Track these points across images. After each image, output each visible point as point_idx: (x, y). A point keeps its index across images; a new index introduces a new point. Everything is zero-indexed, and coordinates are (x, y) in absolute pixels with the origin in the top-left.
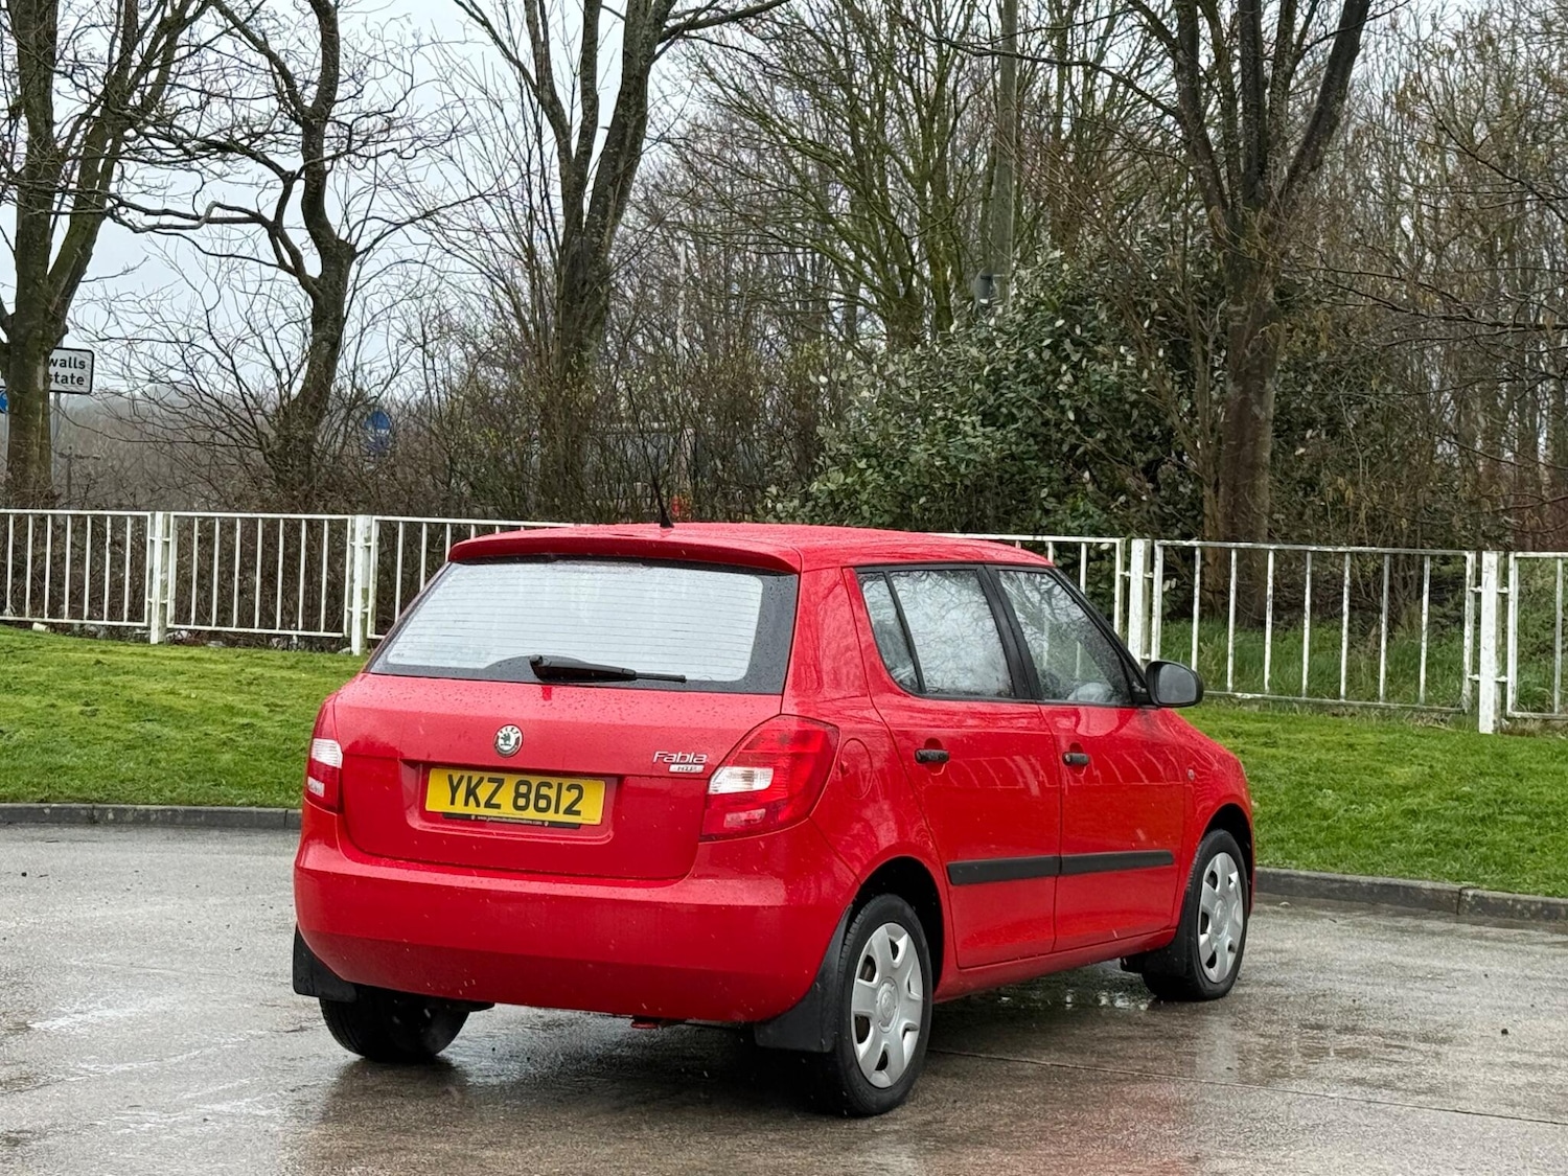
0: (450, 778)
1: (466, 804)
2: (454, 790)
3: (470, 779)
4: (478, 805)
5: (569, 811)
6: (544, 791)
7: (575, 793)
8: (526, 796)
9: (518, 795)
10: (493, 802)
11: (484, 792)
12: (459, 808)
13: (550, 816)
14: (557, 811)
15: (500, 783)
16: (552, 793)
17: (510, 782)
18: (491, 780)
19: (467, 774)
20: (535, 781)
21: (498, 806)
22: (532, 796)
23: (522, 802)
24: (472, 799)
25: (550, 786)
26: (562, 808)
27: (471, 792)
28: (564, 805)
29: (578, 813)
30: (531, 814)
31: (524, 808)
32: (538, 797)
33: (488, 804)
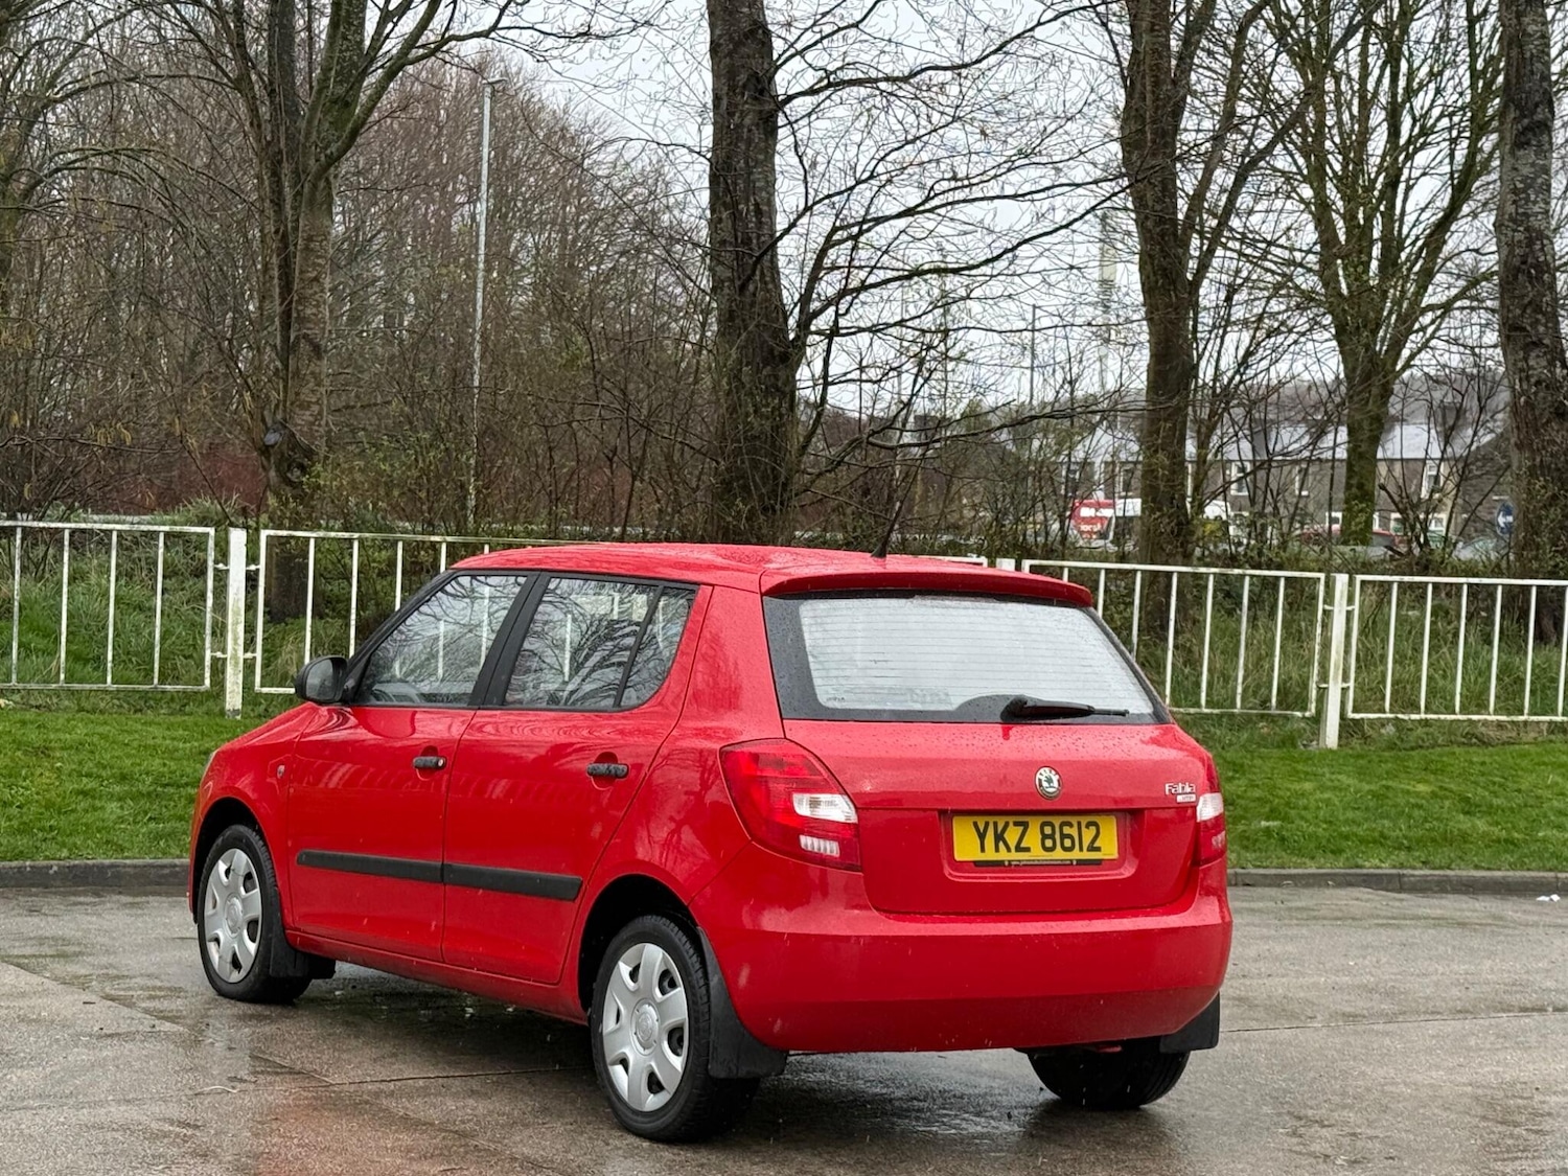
0: (975, 824)
1: (997, 850)
2: (982, 836)
3: (995, 824)
4: (1009, 850)
5: (1092, 848)
6: (1067, 830)
7: (1093, 829)
8: (1052, 837)
9: (1044, 837)
10: (1023, 845)
11: (1012, 836)
12: (990, 855)
13: (1076, 855)
14: (1081, 849)
15: (1025, 825)
16: (1074, 832)
17: (1035, 824)
18: (1016, 824)
19: (991, 820)
20: (1057, 821)
21: (1027, 850)
22: (1057, 836)
23: (1049, 843)
24: (1001, 844)
25: (1071, 825)
26: (1085, 845)
27: (999, 838)
28: (1086, 843)
29: (1098, 849)
30: (1059, 854)
31: (1052, 849)
32: (1063, 836)
33: (1019, 849)
